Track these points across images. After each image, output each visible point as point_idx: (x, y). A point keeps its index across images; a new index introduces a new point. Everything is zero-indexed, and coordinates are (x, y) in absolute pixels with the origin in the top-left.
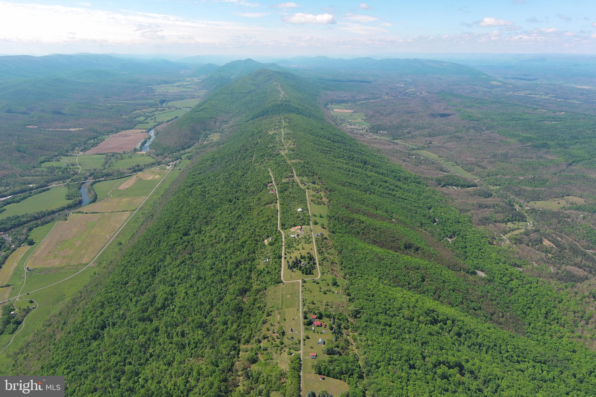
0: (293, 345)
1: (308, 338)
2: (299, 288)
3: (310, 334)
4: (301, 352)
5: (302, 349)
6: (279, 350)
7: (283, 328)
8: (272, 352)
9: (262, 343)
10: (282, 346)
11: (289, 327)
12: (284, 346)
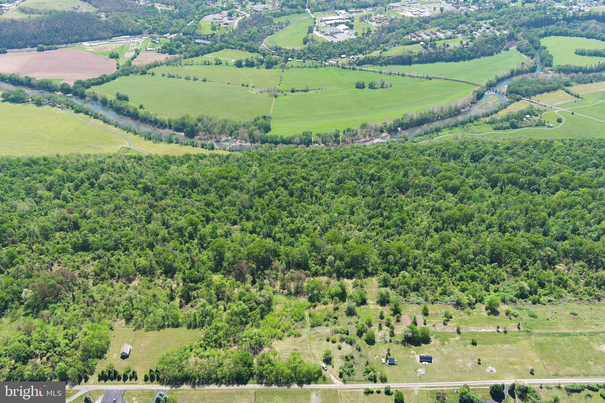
0: (362, 364)
4: (337, 384)
5: (348, 386)
7: (434, 341)
8: (338, 325)
9: (378, 307)
10: (360, 342)
11: (443, 354)
12: (360, 345)
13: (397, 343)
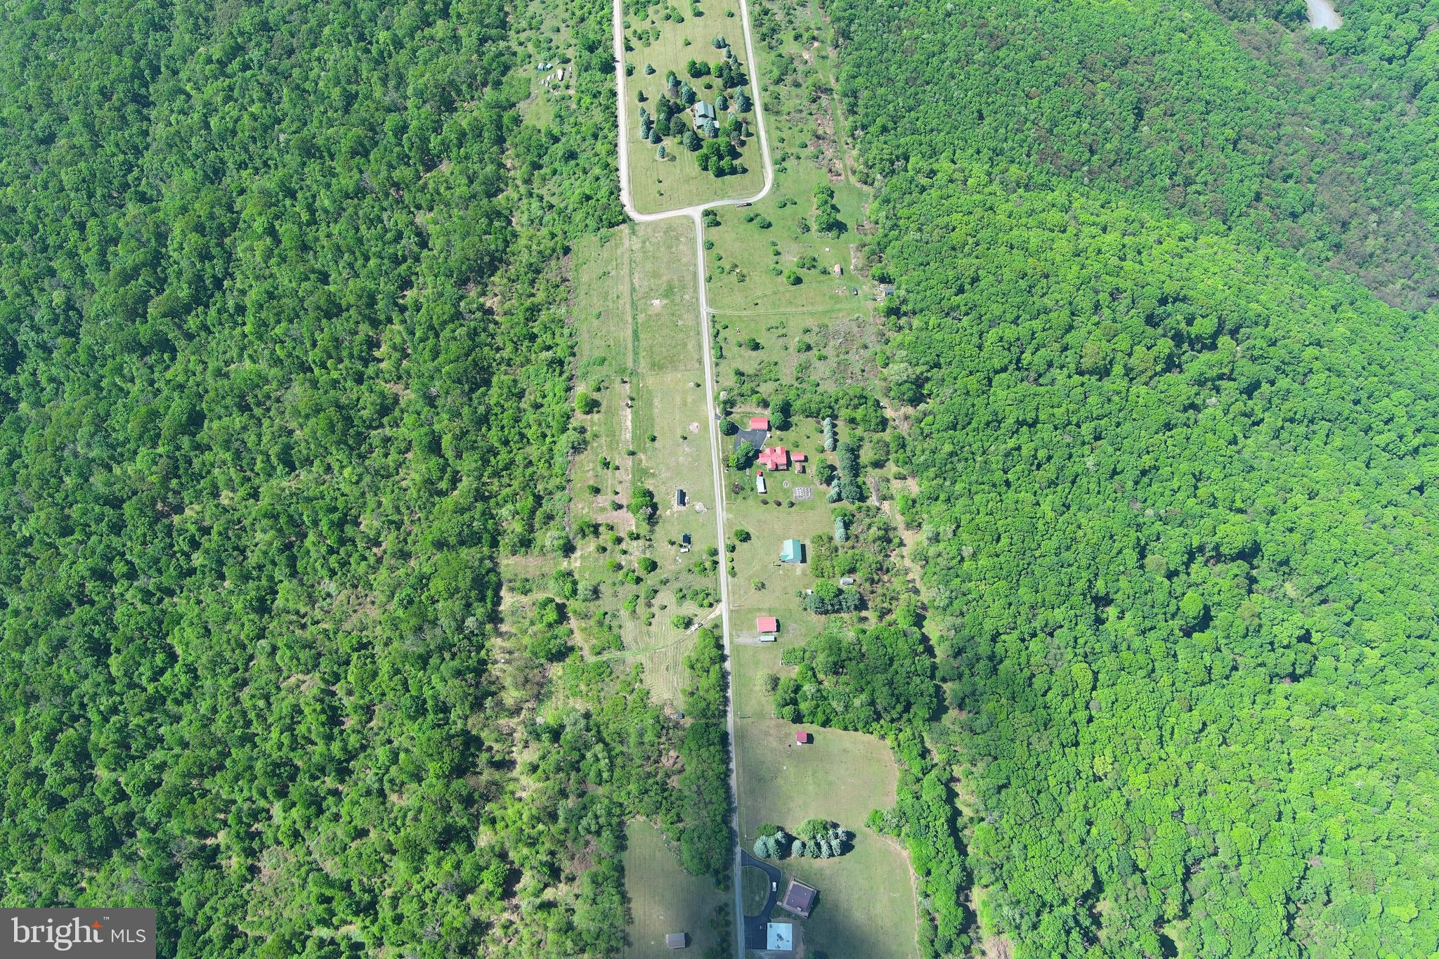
0: (691, 577)
1: (746, 537)
2: (695, 254)
3: (754, 517)
4: (722, 610)
5: (724, 597)
6: (641, 601)
7: (649, 485)
8: (618, 610)
9: (578, 554)
10: (651, 580)
11: (671, 478)
12: (657, 579)
13: (652, 531)
